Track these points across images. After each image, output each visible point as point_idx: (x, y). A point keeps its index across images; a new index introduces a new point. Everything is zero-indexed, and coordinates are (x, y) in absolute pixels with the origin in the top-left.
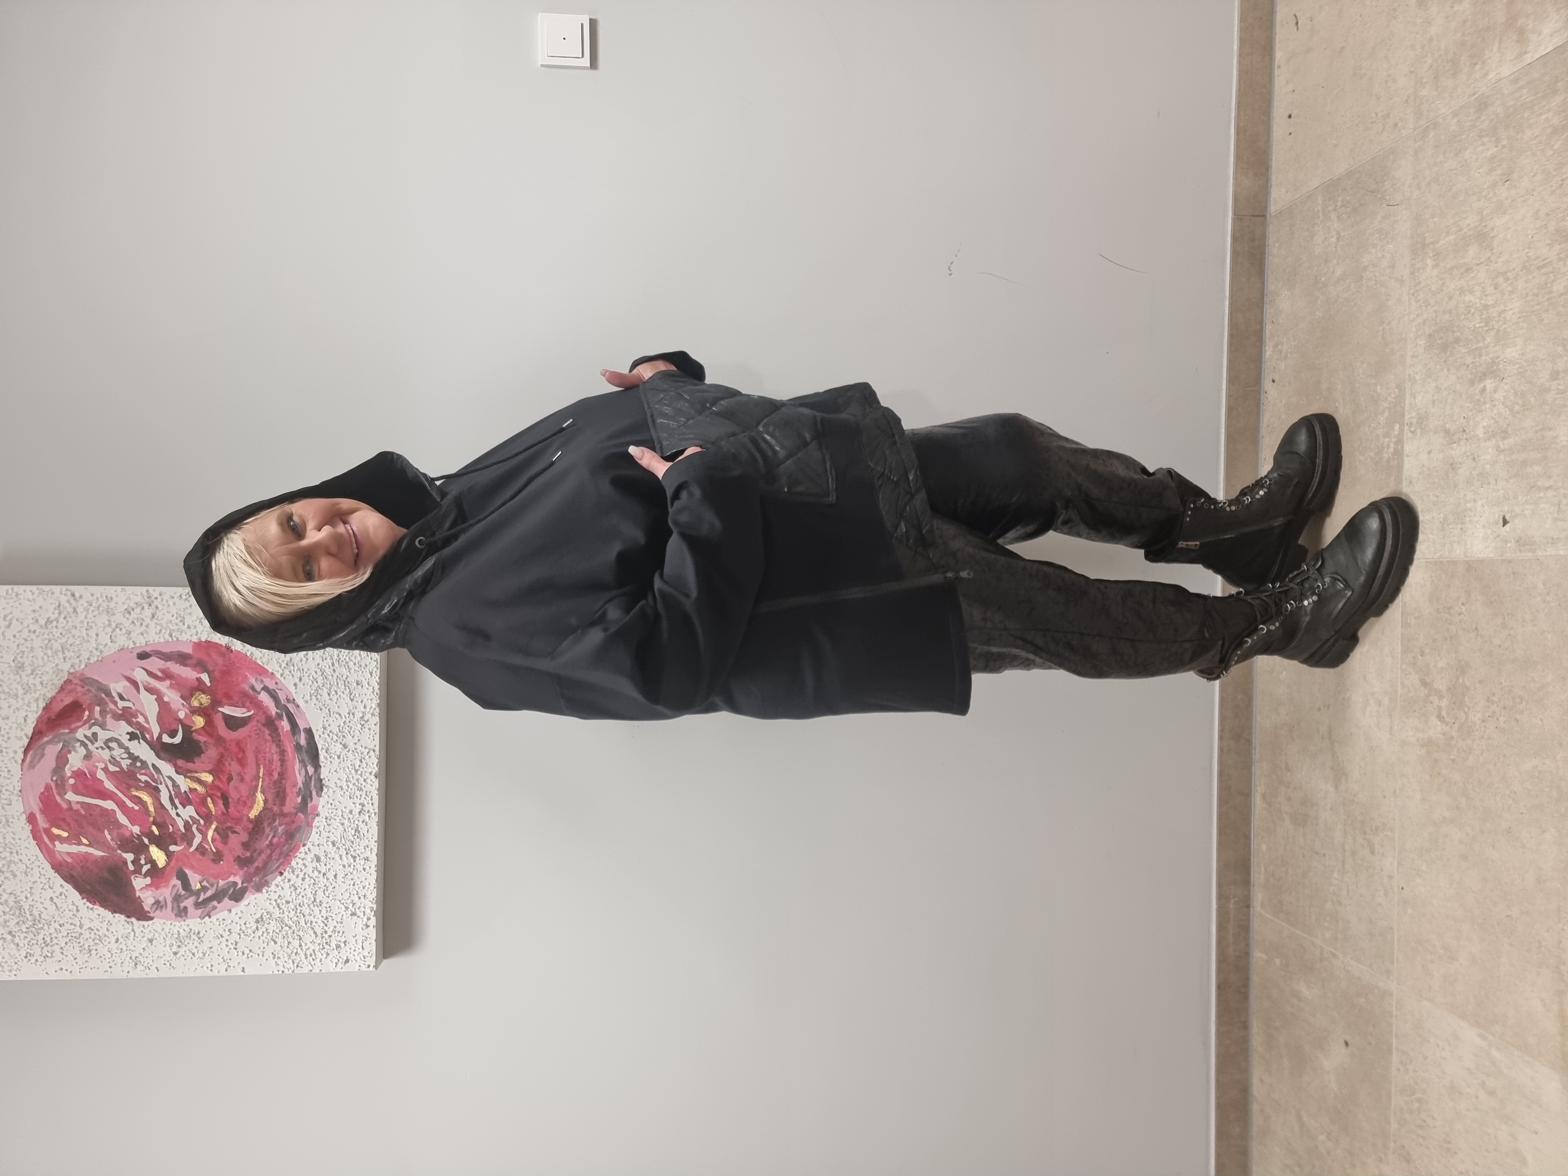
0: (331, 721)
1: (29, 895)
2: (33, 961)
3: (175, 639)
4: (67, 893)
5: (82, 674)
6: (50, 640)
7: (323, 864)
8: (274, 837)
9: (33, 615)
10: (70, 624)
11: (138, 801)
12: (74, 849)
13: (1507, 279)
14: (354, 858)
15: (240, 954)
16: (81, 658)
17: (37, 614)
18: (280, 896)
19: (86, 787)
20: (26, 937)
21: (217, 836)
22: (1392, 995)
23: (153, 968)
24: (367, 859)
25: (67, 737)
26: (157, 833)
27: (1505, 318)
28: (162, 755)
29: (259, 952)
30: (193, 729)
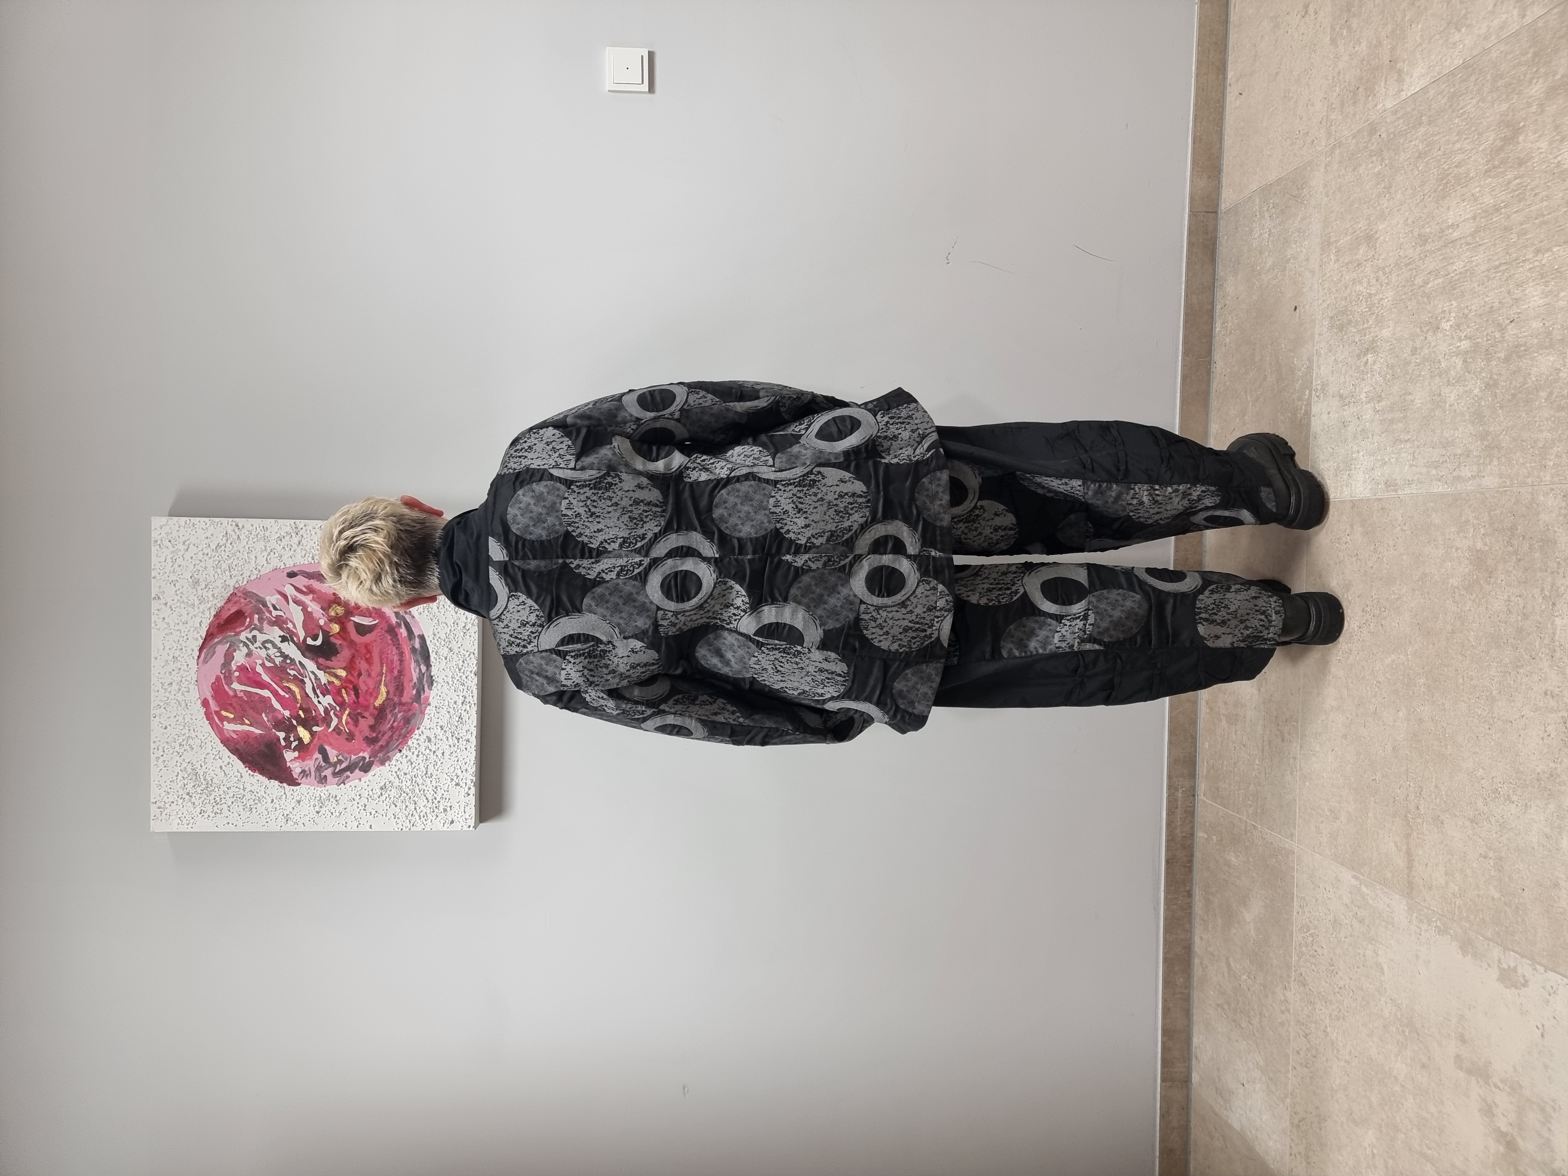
0: (439, 630)
1: (203, 764)
2: (206, 816)
3: (316, 562)
4: (233, 763)
5: (244, 589)
6: (219, 561)
7: (433, 744)
8: (394, 721)
9: (206, 541)
10: (235, 549)
11: (288, 691)
12: (239, 728)
13: (1385, 273)
14: (458, 739)
15: (368, 814)
16: (244, 576)
17: (209, 540)
18: (399, 769)
19: (249, 678)
20: (200, 798)
21: (350, 720)
22: (1294, 853)
23: (300, 824)
24: (468, 741)
25: (233, 639)
26: (303, 716)
27: (1382, 305)
28: (307, 654)
29: (383, 813)
30: (331, 634)
